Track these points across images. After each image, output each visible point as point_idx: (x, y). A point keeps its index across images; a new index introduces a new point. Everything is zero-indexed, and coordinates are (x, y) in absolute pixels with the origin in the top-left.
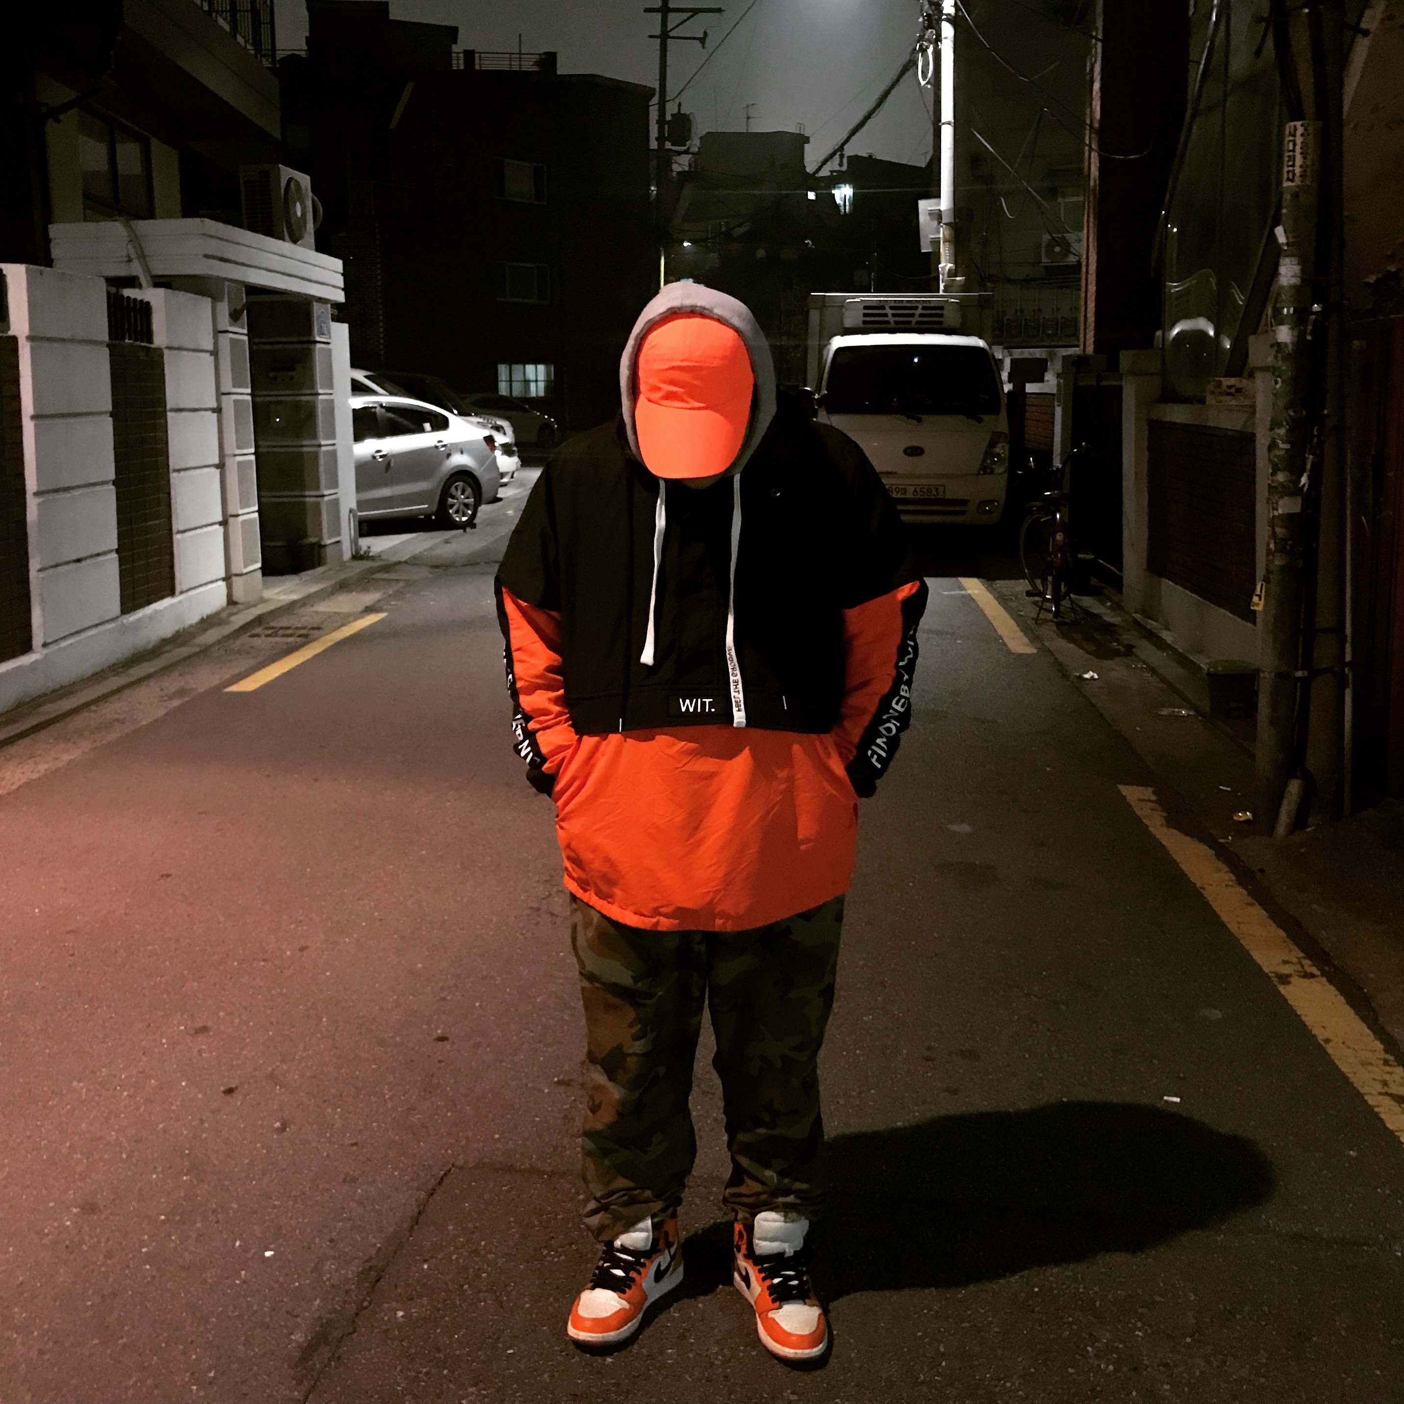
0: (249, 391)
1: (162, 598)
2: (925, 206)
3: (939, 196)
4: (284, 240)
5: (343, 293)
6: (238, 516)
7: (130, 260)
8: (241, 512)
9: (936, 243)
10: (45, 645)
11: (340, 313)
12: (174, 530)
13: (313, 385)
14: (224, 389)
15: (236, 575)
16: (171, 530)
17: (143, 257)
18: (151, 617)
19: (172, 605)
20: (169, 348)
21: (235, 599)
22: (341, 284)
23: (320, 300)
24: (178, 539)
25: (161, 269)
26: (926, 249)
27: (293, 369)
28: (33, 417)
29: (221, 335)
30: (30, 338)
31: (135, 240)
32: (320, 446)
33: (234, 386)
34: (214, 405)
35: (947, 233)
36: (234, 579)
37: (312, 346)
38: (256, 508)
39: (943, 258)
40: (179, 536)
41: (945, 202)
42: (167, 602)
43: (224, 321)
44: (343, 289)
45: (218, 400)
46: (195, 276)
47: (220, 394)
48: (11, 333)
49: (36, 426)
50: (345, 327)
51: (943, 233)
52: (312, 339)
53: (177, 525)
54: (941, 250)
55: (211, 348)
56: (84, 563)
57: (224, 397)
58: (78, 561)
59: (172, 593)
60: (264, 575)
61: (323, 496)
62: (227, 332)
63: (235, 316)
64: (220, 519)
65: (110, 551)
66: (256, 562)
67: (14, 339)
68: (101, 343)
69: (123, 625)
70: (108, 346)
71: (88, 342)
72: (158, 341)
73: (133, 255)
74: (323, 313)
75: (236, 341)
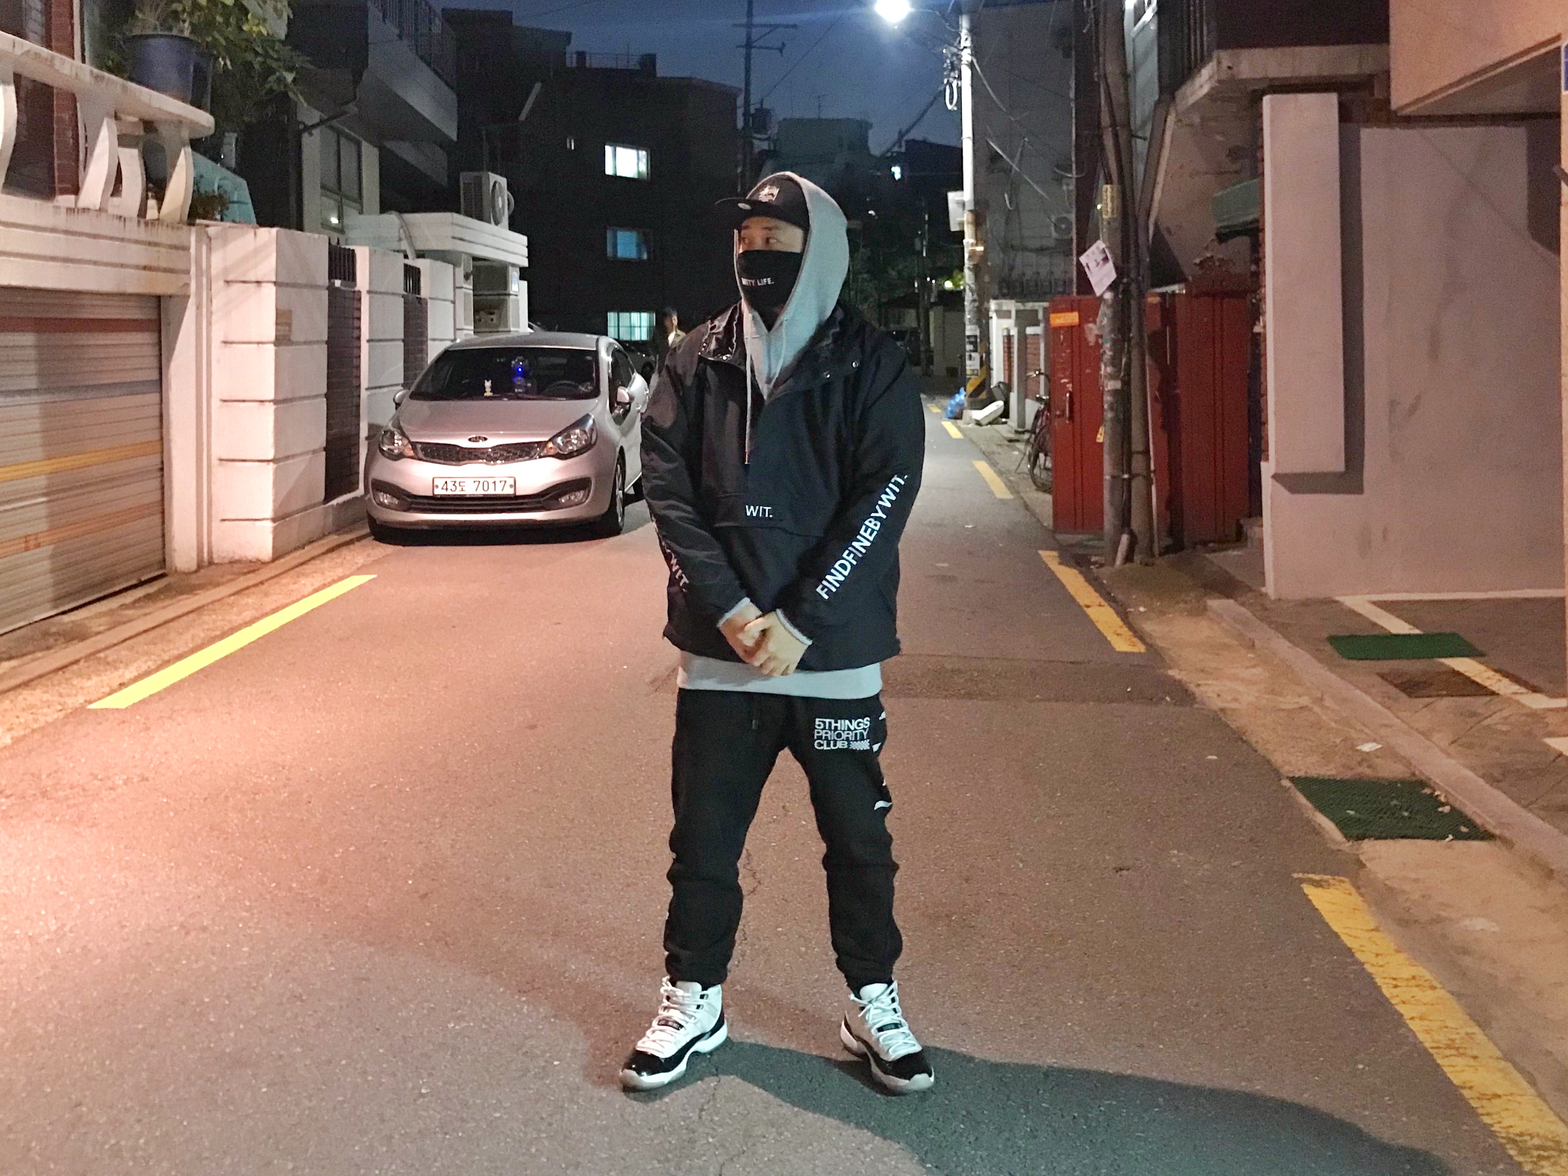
0: (472, 328)
2: (952, 196)
3: (962, 188)
4: (489, 222)
5: (526, 260)
7: (400, 240)
9: (961, 223)
11: (524, 274)
13: (506, 325)
14: (458, 327)
17: (410, 238)
20: (431, 298)
22: (526, 254)
23: (514, 265)
25: (420, 246)
26: (954, 228)
27: (492, 314)
28: (368, 341)
29: (458, 291)
31: (405, 226)
33: (466, 324)
34: (452, 337)
35: (970, 217)
37: (506, 298)
39: (967, 235)
41: (967, 193)
43: (460, 281)
44: (527, 257)
45: (455, 334)
46: (443, 251)
47: (456, 329)
48: (356, 289)
50: (525, 284)
51: (966, 217)
52: (506, 292)
54: (966, 229)
55: (452, 298)
57: (458, 332)
62: (461, 287)
63: (466, 277)
67: (359, 292)
68: (398, 295)
70: (403, 296)
71: (393, 294)
72: (424, 294)
73: (403, 236)
74: (514, 274)
75: (466, 294)
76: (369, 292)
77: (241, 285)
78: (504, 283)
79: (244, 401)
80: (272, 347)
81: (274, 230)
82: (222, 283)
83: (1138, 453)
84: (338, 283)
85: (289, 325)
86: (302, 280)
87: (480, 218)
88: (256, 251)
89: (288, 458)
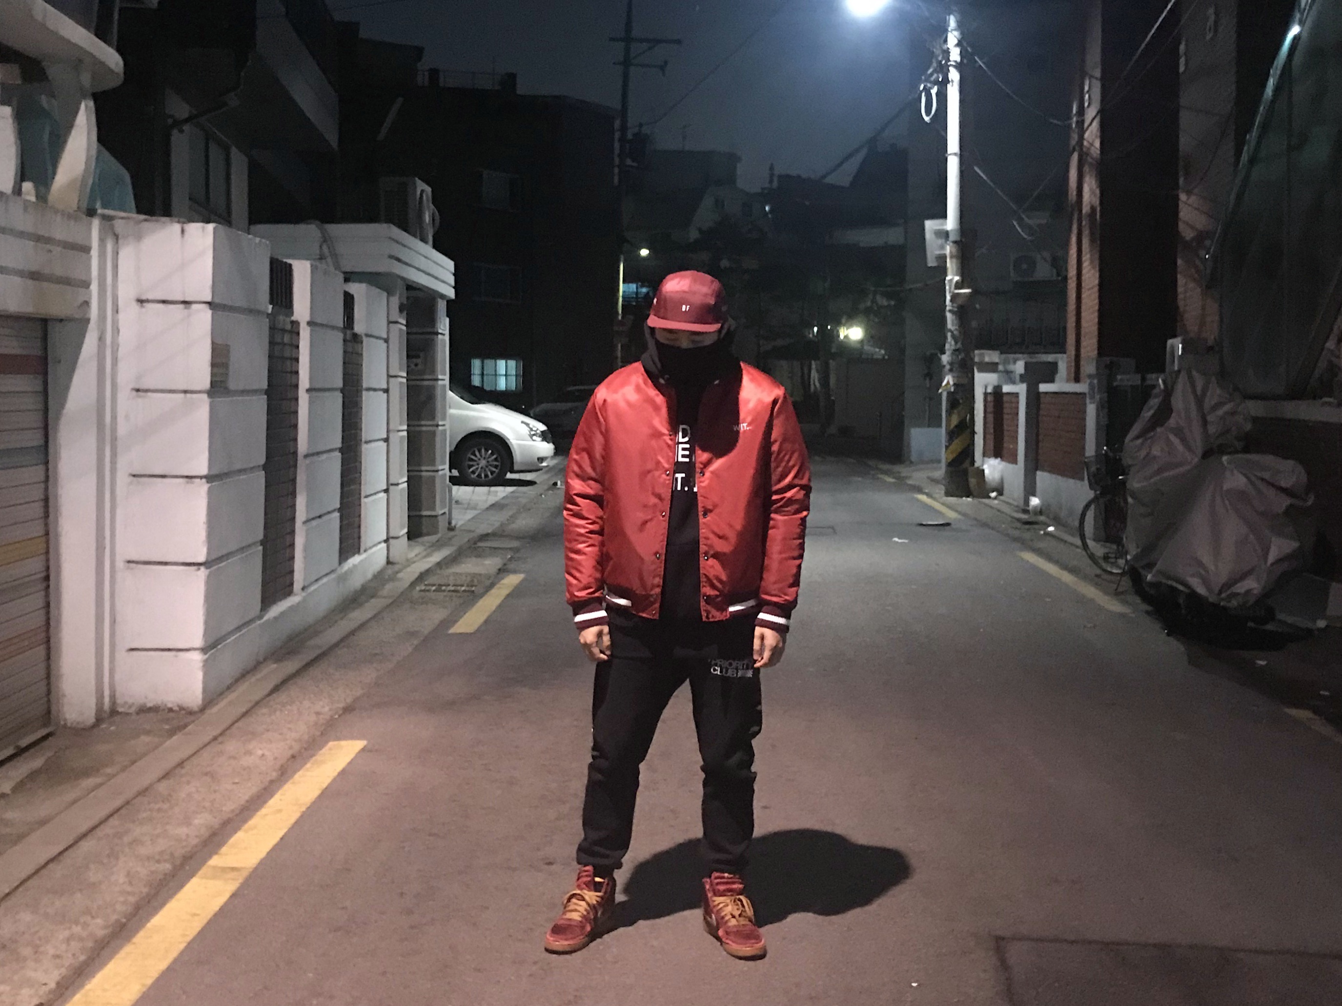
0: (405, 375)
1: (354, 555)
2: (930, 225)
3: (944, 216)
4: (418, 239)
5: (453, 291)
6: (397, 484)
7: (322, 258)
8: (400, 482)
9: (942, 258)
10: (303, 589)
12: (363, 494)
13: (433, 372)
14: (392, 373)
15: (393, 538)
16: (360, 494)
17: (335, 256)
18: (350, 571)
19: (362, 561)
20: (367, 335)
21: (391, 560)
22: (453, 283)
23: (442, 296)
24: (365, 503)
26: (931, 263)
28: (308, 391)
29: (391, 326)
30: (309, 323)
31: (328, 240)
32: (438, 426)
33: (401, 370)
34: (385, 386)
35: (954, 250)
36: (391, 541)
37: (435, 337)
38: (406, 479)
39: (949, 271)
40: (366, 500)
41: (951, 222)
43: (395, 315)
44: (454, 288)
45: (388, 383)
46: (377, 274)
47: (389, 376)
48: (293, 318)
49: (307, 399)
51: (948, 250)
52: (436, 330)
53: (365, 490)
54: (948, 265)
55: (386, 336)
56: (325, 518)
57: (392, 380)
58: (320, 517)
59: (358, 552)
60: (409, 539)
61: (437, 471)
62: (396, 322)
63: (401, 309)
64: (385, 487)
65: (334, 511)
66: (404, 528)
67: (295, 324)
68: (337, 328)
69: (338, 575)
70: (340, 331)
71: (334, 328)
72: (358, 328)
73: (327, 253)
74: (442, 306)
77: (161, 306)
80: (206, 400)
81: (211, 228)
82: (133, 303)
85: (225, 367)
86: (239, 302)
89: (220, 559)
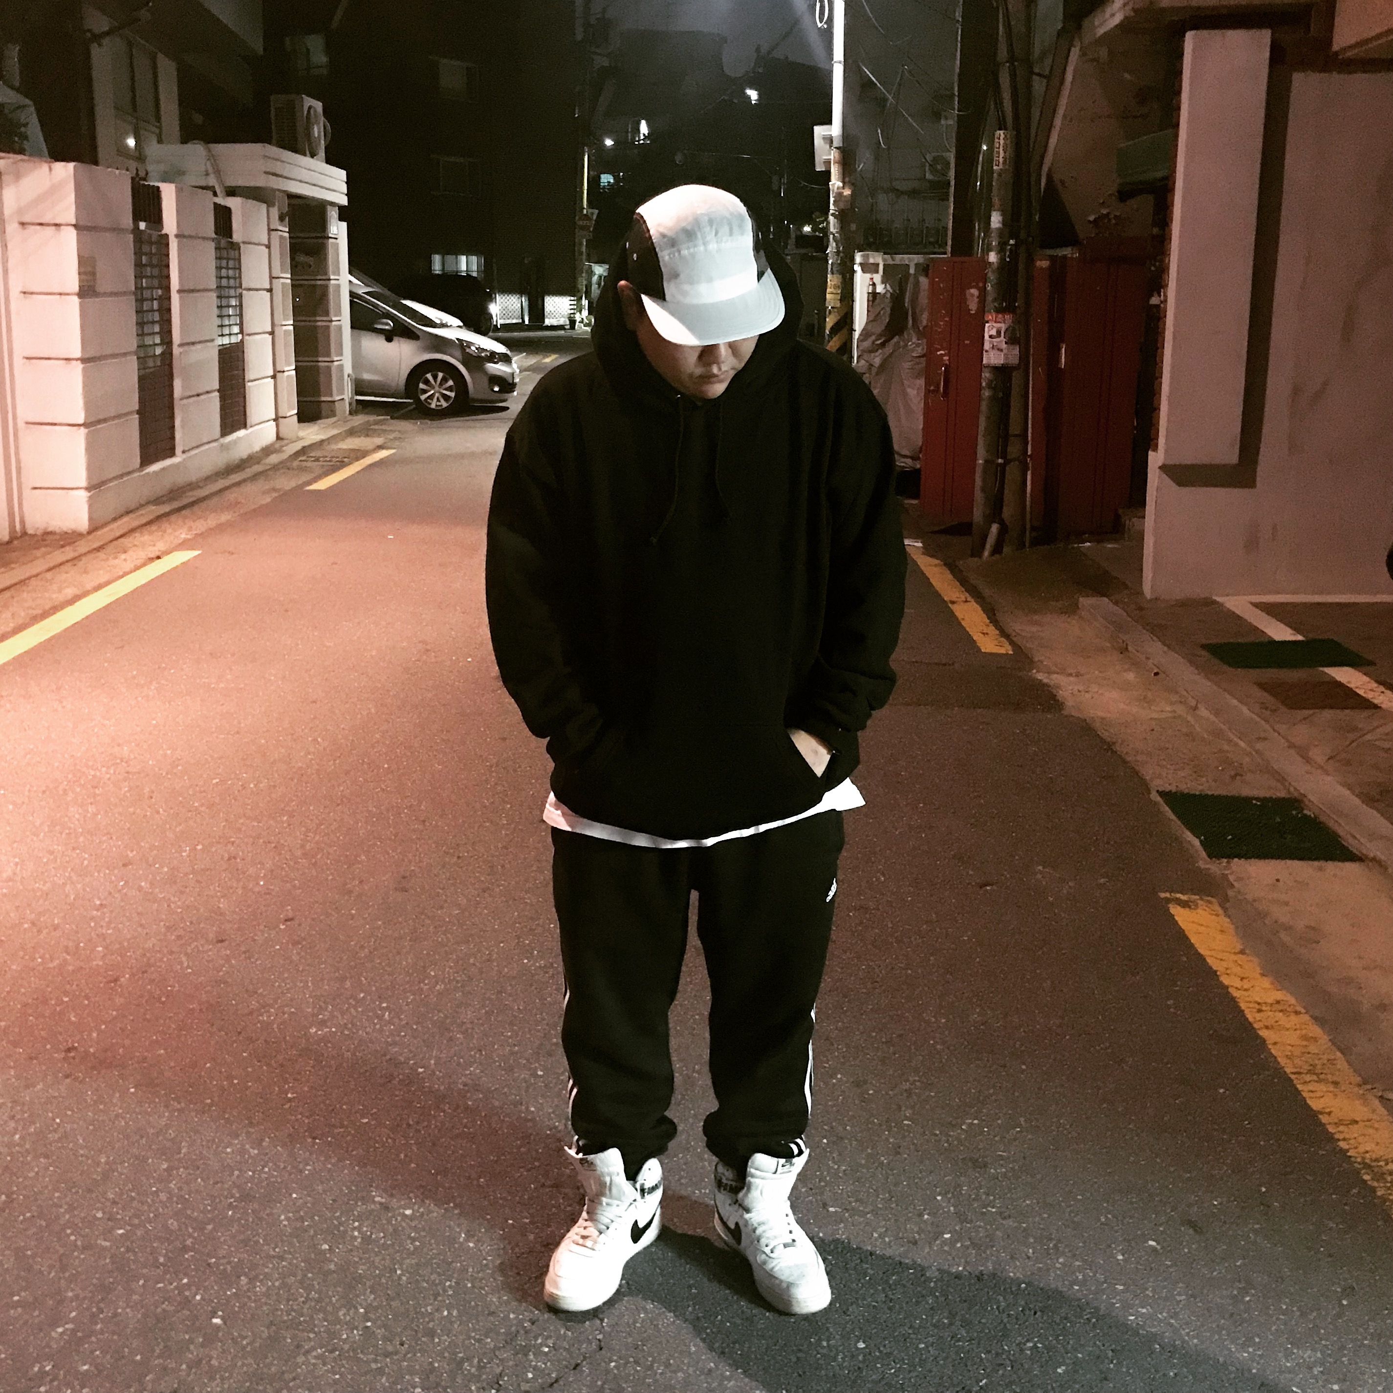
0: (289, 276)
1: (240, 429)
2: (819, 131)
3: (831, 123)
4: (305, 155)
5: (346, 198)
6: (285, 372)
7: (207, 175)
8: (286, 369)
9: (828, 163)
10: (183, 452)
11: (344, 214)
12: (246, 380)
13: (326, 273)
14: (275, 275)
15: (282, 417)
16: (244, 378)
17: (218, 172)
18: (235, 442)
19: (247, 435)
20: (244, 243)
21: (281, 435)
22: (345, 191)
23: (332, 204)
24: (249, 387)
25: (232, 182)
26: (819, 168)
28: (179, 291)
29: (272, 233)
31: (213, 159)
32: (331, 321)
33: (282, 271)
34: (268, 287)
35: (837, 155)
36: (280, 420)
37: (327, 240)
38: (294, 367)
39: (833, 177)
40: (249, 384)
41: (835, 129)
42: (241, 433)
43: (276, 224)
44: (346, 195)
45: (271, 283)
46: (255, 188)
47: (272, 278)
48: (164, 232)
49: (180, 298)
50: (344, 225)
51: (833, 155)
52: (329, 235)
53: (250, 375)
54: (832, 170)
55: (267, 243)
56: (202, 397)
57: (274, 280)
58: (198, 395)
59: (245, 426)
60: (299, 419)
61: (332, 362)
62: (277, 230)
63: (281, 219)
64: (272, 374)
65: (215, 390)
66: (293, 409)
67: (167, 236)
68: (209, 238)
69: (222, 445)
70: (214, 240)
71: (204, 238)
72: (237, 237)
73: (210, 170)
74: (333, 214)
75: (281, 237)
76: (177, 236)
77: (38, 227)
78: (323, 225)
79: (49, 359)
80: (76, 300)
81: (71, 165)
82: (16, 225)
83: (1016, 436)
84: (142, 225)
85: (94, 274)
86: (103, 223)
87: (296, 151)
88: (54, 190)
89: (99, 422)
